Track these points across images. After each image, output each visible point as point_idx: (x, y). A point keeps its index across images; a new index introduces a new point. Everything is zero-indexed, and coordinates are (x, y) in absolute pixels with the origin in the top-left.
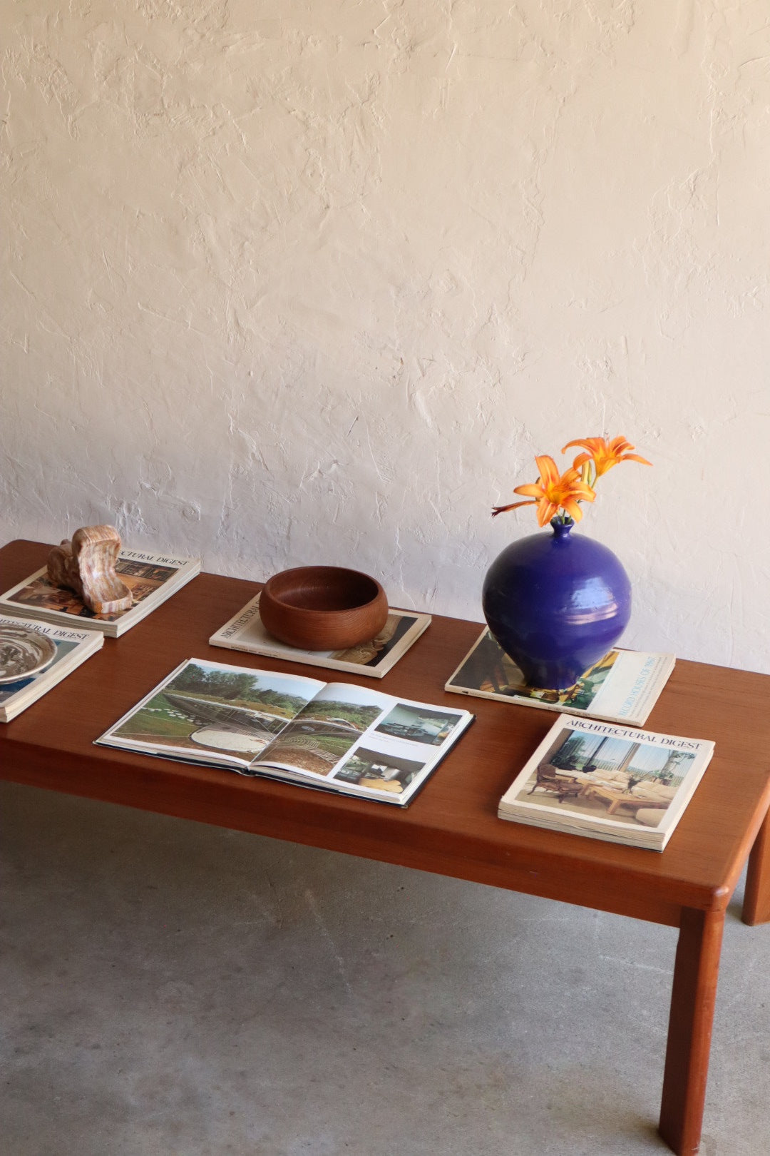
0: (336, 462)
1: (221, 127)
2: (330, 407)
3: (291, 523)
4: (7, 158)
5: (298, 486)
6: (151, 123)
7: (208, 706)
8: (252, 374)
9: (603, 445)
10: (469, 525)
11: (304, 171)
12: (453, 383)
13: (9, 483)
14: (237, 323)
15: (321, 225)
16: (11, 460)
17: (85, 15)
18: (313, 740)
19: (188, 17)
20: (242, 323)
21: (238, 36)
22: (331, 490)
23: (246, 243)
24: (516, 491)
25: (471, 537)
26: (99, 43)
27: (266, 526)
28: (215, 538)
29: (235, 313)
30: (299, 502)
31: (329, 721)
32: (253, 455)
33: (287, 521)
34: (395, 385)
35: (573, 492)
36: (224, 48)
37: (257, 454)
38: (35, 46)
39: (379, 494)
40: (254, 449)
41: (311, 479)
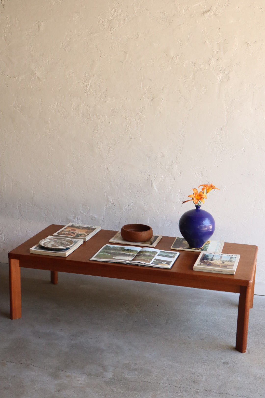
0: (132, 202)
1: (104, 120)
2: (131, 188)
3: (120, 219)
4: (49, 131)
5: (122, 209)
6: (86, 120)
7: (115, 252)
8: (111, 181)
9: (208, 186)
10: (167, 216)
11: (125, 130)
12: (163, 180)
13: (45, 214)
14: (107, 169)
15: (129, 143)
16: (46, 208)
17: (70, 95)
18: (144, 257)
19: (97, 95)
20: (108, 168)
21: (109, 99)
22: (131, 210)
23: (110, 148)
24: (188, 196)
25: (167, 219)
26: (74, 102)
27: (114, 220)
28: (100, 224)
29: (107, 166)
30: (123, 213)
31: (146, 254)
32: (111, 202)
33: (119, 219)
34: (148, 182)
35: (202, 197)
36: (106, 102)
37: (112, 202)
39: (144, 210)
40: (111, 200)
41: (126, 207)
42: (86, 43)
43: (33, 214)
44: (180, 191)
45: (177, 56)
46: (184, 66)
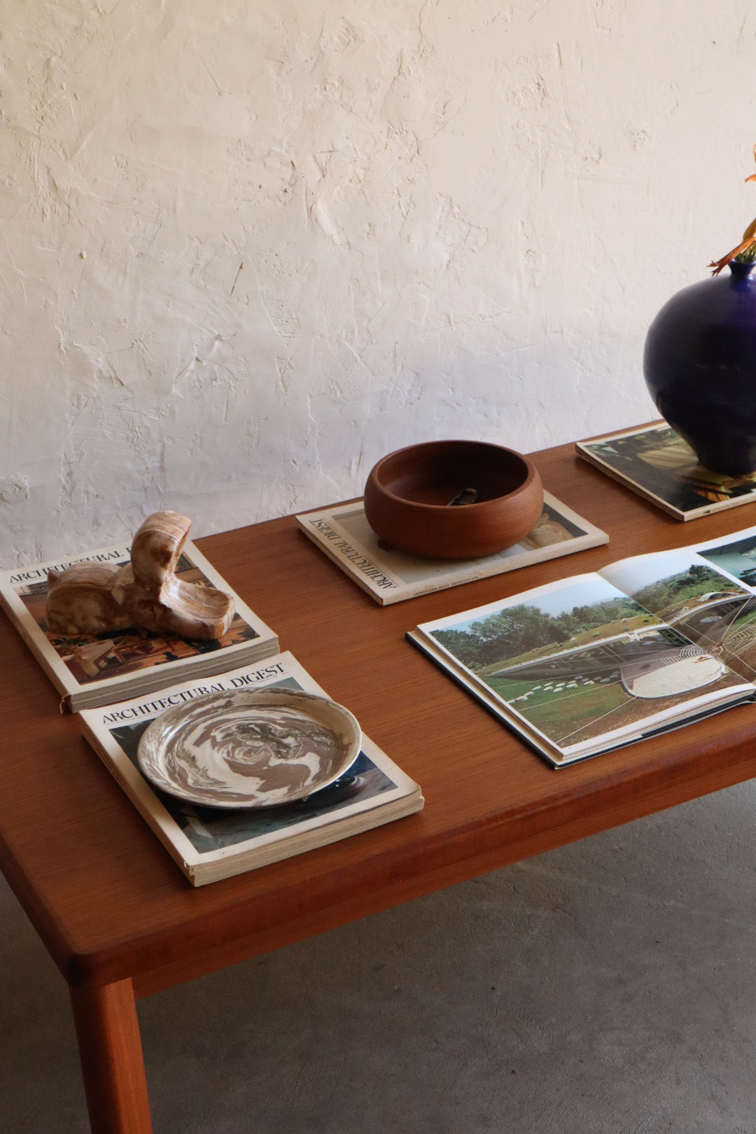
0: (218, 337)
2: (202, 263)
3: (164, 446)
5: (168, 392)
8: (85, 254)
10: (395, 355)
12: (361, 173)
14: (53, 185)
20: (61, 184)
22: (216, 379)
23: (54, 59)
25: (399, 369)
27: (129, 465)
28: (54, 514)
29: (49, 170)
30: (173, 413)
32: (100, 372)
33: (158, 448)
34: (287, 202)
37: (104, 370)
39: (280, 359)
40: (100, 363)
41: (187, 374)
44: (447, 209)
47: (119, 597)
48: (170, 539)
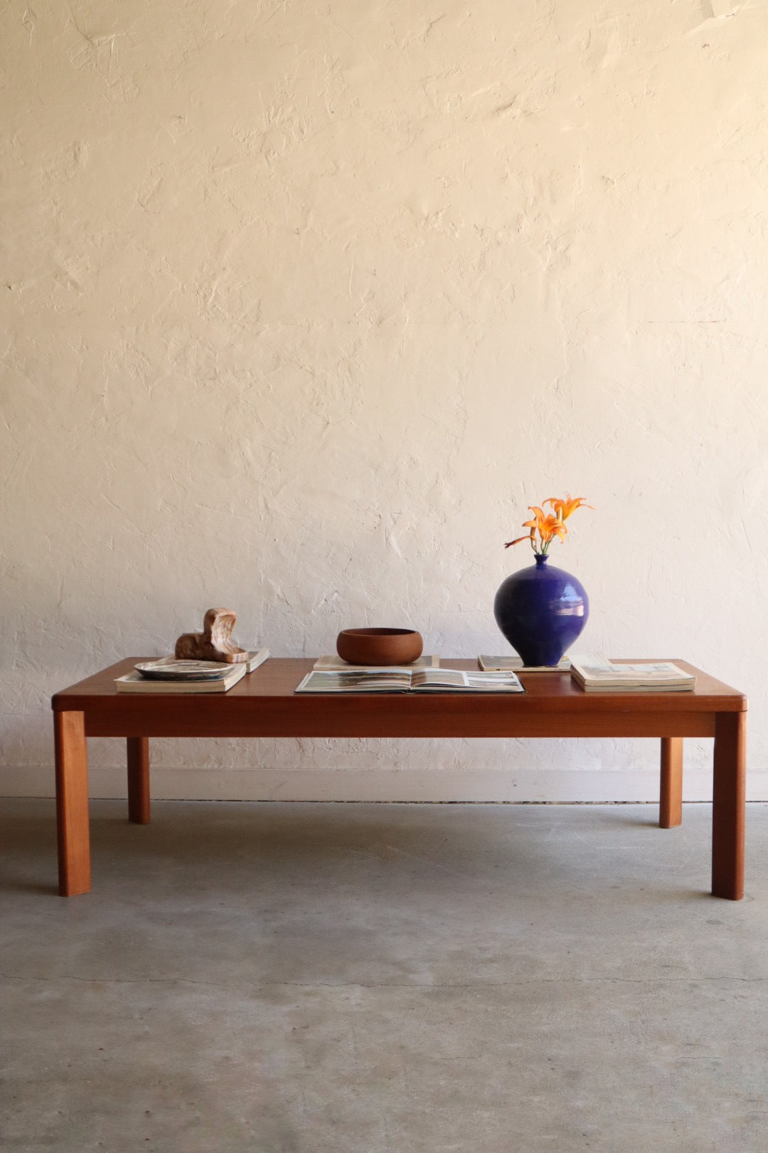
0: (337, 591)
1: (255, 382)
2: (331, 554)
3: (305, 640)
4: (104, 419)
5: (310, 613)
6: (207, 384)
8: (277, 539)
9: (564, 502)
11: (311, 403)
12: (415, 526)
13: (94, 646)
14: (266, 506)
15: (324, 435)
16: (96, 628)
17: (162, 323)
19: (233, 317)
20: (269, 506)
21: (267, 325)
22: (334, 612)
23: (273, 453)
24: (524, 525)
26: (173, 339)
27: (287, 645)
29: (265, 499)
30: (311, 624)
32: (278, 596)
33: (303, 640)
34: (376, 533)
35: (555, 526)
36: (258, 334)
37: (280, 595)
38: (127, 345)
39: (367, 609)
40: (279, 591)
41: (320, 606)
42: (203, 192)
43: (60, 648)
44: (460, 551)
45: (438, 213)
46: (457, 235)
47: (198, 640)
48: (217, 613)
